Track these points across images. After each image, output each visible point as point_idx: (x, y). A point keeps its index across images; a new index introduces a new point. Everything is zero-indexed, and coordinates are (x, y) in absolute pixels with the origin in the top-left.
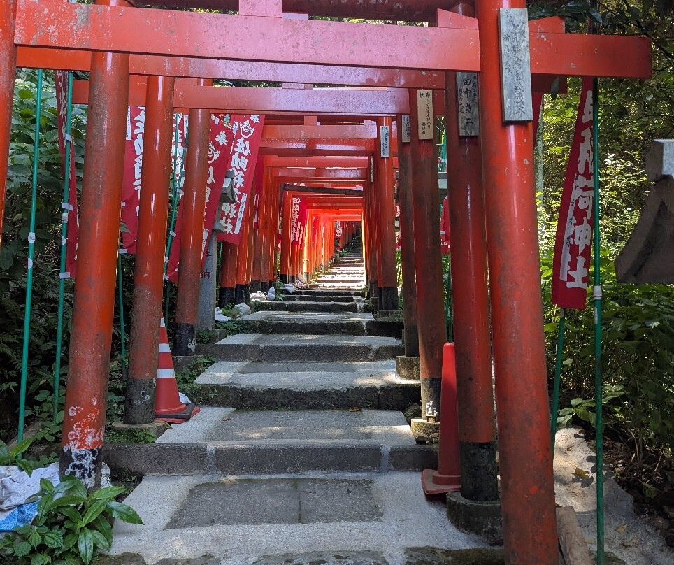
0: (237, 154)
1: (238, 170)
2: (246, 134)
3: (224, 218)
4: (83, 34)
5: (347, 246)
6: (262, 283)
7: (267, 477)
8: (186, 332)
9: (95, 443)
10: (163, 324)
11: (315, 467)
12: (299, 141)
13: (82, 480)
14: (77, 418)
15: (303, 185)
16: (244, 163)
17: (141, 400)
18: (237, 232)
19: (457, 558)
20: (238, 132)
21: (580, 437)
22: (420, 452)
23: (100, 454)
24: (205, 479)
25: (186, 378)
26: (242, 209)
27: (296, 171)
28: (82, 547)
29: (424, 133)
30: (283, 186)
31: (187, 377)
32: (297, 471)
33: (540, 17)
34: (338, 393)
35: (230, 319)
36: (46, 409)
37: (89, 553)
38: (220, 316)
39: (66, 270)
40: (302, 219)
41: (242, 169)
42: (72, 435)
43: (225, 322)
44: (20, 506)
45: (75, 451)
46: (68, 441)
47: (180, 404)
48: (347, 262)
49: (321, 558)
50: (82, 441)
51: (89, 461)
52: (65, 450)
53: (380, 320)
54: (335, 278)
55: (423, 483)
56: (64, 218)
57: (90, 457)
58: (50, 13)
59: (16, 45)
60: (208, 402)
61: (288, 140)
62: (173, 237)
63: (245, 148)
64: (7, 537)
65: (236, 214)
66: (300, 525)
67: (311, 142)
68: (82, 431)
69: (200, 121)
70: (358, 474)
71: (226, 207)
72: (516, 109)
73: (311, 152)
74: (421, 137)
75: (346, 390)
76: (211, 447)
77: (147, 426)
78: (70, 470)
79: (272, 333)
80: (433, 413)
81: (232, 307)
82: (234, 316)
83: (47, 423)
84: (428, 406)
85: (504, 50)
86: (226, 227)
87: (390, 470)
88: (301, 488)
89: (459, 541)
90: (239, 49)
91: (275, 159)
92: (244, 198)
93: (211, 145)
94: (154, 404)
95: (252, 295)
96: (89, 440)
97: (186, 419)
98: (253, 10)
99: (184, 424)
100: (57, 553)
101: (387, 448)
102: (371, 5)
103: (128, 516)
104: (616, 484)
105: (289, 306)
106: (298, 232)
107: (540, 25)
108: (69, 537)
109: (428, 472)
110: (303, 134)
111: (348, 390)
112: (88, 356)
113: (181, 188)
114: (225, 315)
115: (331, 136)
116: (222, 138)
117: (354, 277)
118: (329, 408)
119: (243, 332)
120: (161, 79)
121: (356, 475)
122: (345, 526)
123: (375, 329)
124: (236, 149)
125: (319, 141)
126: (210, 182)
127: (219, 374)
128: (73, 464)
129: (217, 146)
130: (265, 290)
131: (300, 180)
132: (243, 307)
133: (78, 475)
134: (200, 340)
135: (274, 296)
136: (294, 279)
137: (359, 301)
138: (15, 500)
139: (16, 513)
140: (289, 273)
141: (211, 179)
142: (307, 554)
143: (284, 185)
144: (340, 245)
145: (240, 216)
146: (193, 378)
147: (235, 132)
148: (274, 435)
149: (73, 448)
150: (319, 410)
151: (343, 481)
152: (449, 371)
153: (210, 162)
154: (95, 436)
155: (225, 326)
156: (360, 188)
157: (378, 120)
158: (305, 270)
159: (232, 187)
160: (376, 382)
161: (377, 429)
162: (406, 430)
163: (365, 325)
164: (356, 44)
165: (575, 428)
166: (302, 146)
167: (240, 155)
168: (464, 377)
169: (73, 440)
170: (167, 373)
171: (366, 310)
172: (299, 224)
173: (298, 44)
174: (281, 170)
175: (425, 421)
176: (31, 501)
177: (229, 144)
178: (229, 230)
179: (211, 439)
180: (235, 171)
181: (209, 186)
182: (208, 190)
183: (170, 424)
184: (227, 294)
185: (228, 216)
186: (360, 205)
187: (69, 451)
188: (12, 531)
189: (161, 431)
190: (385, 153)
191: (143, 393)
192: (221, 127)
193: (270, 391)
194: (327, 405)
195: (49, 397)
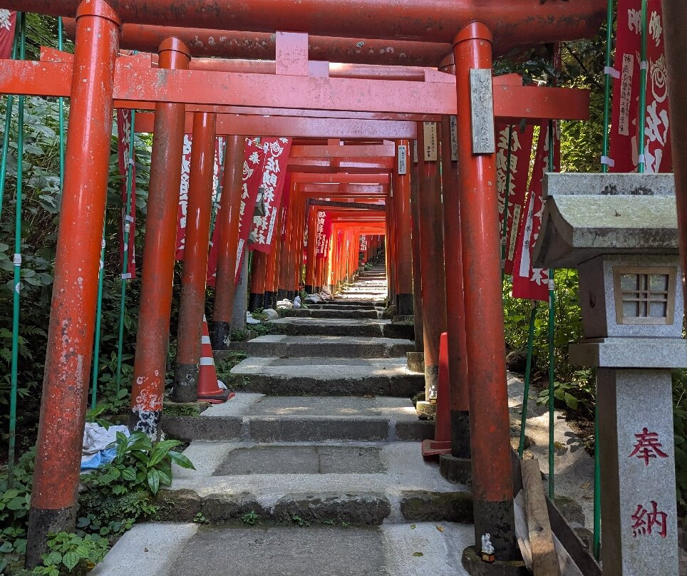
0: (268, 171)
1: (268, 186)
2: (276, 153)
3: (256, 230)
4: (162, 90)
5: (371, 260)
6: (288, 292)
7: (293, 444)
8: (221, 330)
9: (157, 406)
10: (205, 320)
11: (333, 437)
12: (325, 159)
13: (147, 435)
14: (143, 386)
15: (328, 200)
16: (274, 179)
17: (187, 382)
18: (269, 242)
19: (443, 497)
20: (269, 152)
21: (563, 418)
22: (422, 425)
23: (160, 415)
24: (241, 445)
25: (222, 369)
26: (272, 222)
27: (323, 186)
28: (150, 481)
29: (429, 155)
30: (308, 200)
31: (224, 368)
32: (317, 440)
33: (504, 73)
34: (355, 382)
35: (259, 321)
36: (109, 388)
37: (156, 485)
38: (250, 320)
39: (127, 272)
40: (327, 231)
41: (272, 185)
42: (139, 399)
43: (255, 325)
44: (102, 451)
45: (142, 412)
46: (137, 404)
47: (218, 388)
48: (371, 276)
49: (336, 496)
50: (147, 404)
51: (152, 420)
52: (134, 412)
53: (395, 323)
54: (359, 291)
55: (422, 449)
56: (127, 227)
57: (153, 417)
58: (138, 76)
59: (114, 99)
60: (241, 388)
61: (313, 158)
62: (210, 246)
63: (275, 166)
64: (93, 473)
65: (268, 226)
66: (319, 475)
67: (335, 161)
68: (147, 396)
69: (236, 143)
70: (369, 443)
71: (257, 220)
72: (482, 144)
73: (334, 169)
74: (427, 159)
75: (361, 379)
76: (246, 419)
77: (192, 403)
78: (138, 427)
79: (297, 334)
80: (434, 396)
81: (261, 312)
82: (263, 319)
83: (111, 399)
84: (430, 390)
85: (473, 99)
86: (258, 238)
87: (396, 440)
88: (320, 451)
89: (448, 487)
90: (276, 100)
91: (301, 175)
92: (275, 212)
93: (245, 165)
94: (197, 386)
95: (279, 303)
96: (153, 403)
97: (224, 400)
98: (286, 70)
99: (222, 404)
100: (132, 485)
101: (393, 422)
102: (380, 55)
103: (183, 462)
104: (585, 453)
105: (313, 313)
106: (323, 245)
107: (501, 80)
108: (140, 474)
109: (428, 442)
110: (327, 154)
111: (363, 379)
112: (152, 337)
113: (218, 203)
114: (254, 318)
115: (353, 155)
116: (254, 158)
117: (377, 290)
118: (346, 394)
119: (272, 334)
120: (205, 114)
121: (367, 443)
122: (354, 477)
123: (391, 332)
124: (266, 167)
125: (342, 159)
126: (244, 197)
127: (251, 366)
128: (140, 422)
129: (251, 165)
130: (291, 298)
131: (325, 195)
132: (271, 311)
133: (144, 431)
134: (234, 339)
135: (299, 305)
136: (318, 290)
137: (380, 310)
138: (98, 447)
139: (99, 456)
140: (314, 286)
141: (246, 195)
142: (325, 493)
143: (311, 200)
144: (365, 259)
145: (271, 227)
146: (228, 368)
147: (265, 152)
148: (298, 412)
149: (140, 409)
150: (339, 396)
151: (357, 448)
152: (444, 355)
153: (244, 179)
154: (157, 401)
155: (256, 327)
156: (382, 202)
157: (397, 141)
158: (329, 282)
159: (263, 201)
160: (389, 373)
161: (385, 410)
162: (411, 410)
163: (382, 328)
164: (362, 95)
165: (559, 411)
166: (326, 164)
167: (271, 172)
168: (454, 358)
169: (140, 403)
170: (207, 361)
171: (385, 317)
172: (324, 236)
173: (319, 95)
174: (307, 185)
175: (428, 403)
176: (110, 447)
177: (261, 162)
178: (261, 241)
179: (247, 414)
180: (266, 187)
181: (244, 201)
182: (243, 204)
183: (211, 403)
184: (257, 300)
185: (260, 228)
186: (383, 218)
187: (137, 412)
188: (96, 469)
189: (204, 408)
190: (402, 170)
191: (189, 377)
192: (254, 148)
193: (295, 379)
194: (345, 392)
195: (111, 379)
